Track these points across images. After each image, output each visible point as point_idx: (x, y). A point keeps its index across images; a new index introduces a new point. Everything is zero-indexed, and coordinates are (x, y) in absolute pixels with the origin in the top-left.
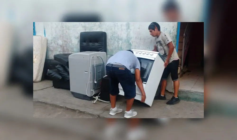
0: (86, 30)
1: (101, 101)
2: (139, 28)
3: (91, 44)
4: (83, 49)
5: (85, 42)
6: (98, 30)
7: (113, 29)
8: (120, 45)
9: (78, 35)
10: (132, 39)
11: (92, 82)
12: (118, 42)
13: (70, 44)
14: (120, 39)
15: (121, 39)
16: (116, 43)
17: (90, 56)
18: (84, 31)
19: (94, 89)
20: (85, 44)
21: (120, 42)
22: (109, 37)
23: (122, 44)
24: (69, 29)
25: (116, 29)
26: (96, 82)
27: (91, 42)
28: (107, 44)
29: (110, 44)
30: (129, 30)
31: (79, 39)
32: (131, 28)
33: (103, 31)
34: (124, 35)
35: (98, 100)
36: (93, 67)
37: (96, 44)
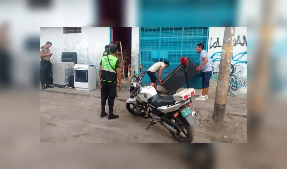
0: (65, 51)
1: (70, 88)
2: (93, 51)
3: (68, 58)
4: (63, 61)
5: (64, 57)
6: (72, 51)
7: (80, 51)
8: (84, 59)
9: (61, 54)
10: (90, 56)
11: (64, 77)
12: (83, 57)
13: (56, 59)
15: (85, 56)
16: (82, 58)
17: (64, 64)
18: (64, 51)
19: (66, 81)
20: (64, 58)
21: (84, 58)
22: (78, 55)
23: (85, 58)
24: (56, 50)
25: (82, 50)
26: (67, 78)
27: (68, 57)
28: (77, 59)
29: (79, 59)
30: (88, 52)
31: (61, 56)
32: (89, 50)
33: (75, 51)
34: (85, 54)
35: (67, 87)
36: (65, 70)
37: (71, 58)
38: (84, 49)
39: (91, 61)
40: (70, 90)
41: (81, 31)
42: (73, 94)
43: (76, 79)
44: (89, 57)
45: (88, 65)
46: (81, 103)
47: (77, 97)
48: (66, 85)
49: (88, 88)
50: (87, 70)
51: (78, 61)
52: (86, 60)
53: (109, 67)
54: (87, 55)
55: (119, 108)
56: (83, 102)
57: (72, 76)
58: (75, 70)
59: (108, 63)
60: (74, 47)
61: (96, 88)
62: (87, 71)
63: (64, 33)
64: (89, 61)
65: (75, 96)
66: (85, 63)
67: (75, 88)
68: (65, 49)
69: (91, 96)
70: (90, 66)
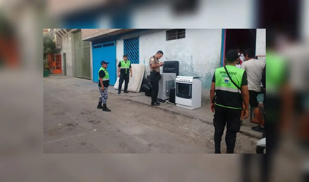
0: (167, 60)
1: (170, 103)
2: (198, 59)
3: (169, 68)
5: (166, 67)
7: (183, 59)
8: (187, 69)
11: (165, 91)
12: (186, 67)
14: (186, 65)
15: (188, 65)
16: (184, 69)
18: (166, 61)
19: (166, 95)
21: (187, 67)
22: (180, 64)
23: (188, 68)
25: (185, 59)
26: (167, 91)
28: (179, 69)
29: (181, 69)
30: (192, 60)
32: (193, 58)
33: (177, 60)
34: (189, 63)
35: (167, 102)
36: (166, 82)
37: (172, 68)
38: (188, 57)
39: (194, 71)
40: (171, 107)
41: (185, 36)
42: (174, 113)
43: (177, 93)
44: (193, 67)
45: (193, 77)
46: (184, 128)
47: (178, 117)
48: (167, 100)
49: (191, 106)
50: (191, 83)
51: (180, 71)
52: (189, 71)
53: (229, 85)
54: (191, 63)
55: (240, 147)
56: (186, 125)
57: (173, 89)
58: (177, 83)
59: (228, 79)
60: (176, 56)
61: (201, 107)
62: (191, 85)
63: (167, 40)
64: (193, 71)
65: (176, 115)
66: (188, 74)
67: (176, 104)
68: (167, 58)
69: (196, 119)
70: (194, 78)
